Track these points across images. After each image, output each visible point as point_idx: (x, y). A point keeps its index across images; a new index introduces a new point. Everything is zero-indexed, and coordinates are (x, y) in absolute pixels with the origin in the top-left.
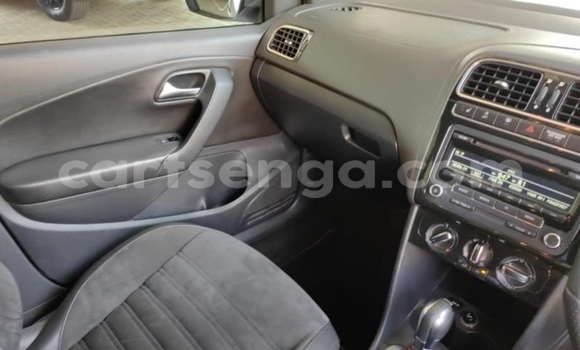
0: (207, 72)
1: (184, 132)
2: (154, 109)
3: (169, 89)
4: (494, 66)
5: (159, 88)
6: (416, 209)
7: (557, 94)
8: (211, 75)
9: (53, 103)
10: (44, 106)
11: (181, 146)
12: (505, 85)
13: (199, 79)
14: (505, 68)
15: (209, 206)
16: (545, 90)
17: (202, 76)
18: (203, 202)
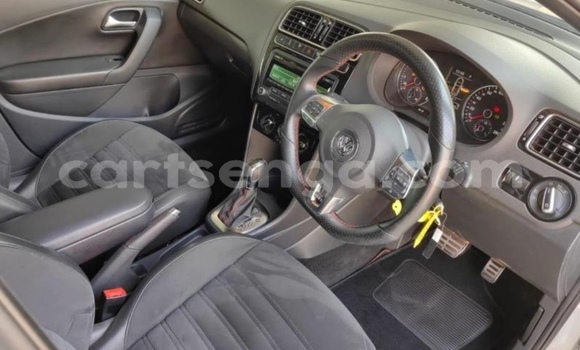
0: (141, 10)
1: (125, 55)
2: (101, 35)
3: (112, 21)
4: (302, 11)
5: (105, 20)
6: (256, 106)
7: (326, 29)
8: (144, 13)
9: (25, 26)
10: (22, 27)
11: (122, 64)
12: (304, 23)
13: (134, 15)
14: (307, 12)
15: (152, 114)
16: (321, 27)
17: (137, 13)
18: (146, 111)
